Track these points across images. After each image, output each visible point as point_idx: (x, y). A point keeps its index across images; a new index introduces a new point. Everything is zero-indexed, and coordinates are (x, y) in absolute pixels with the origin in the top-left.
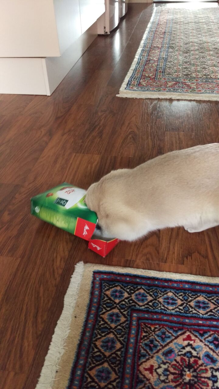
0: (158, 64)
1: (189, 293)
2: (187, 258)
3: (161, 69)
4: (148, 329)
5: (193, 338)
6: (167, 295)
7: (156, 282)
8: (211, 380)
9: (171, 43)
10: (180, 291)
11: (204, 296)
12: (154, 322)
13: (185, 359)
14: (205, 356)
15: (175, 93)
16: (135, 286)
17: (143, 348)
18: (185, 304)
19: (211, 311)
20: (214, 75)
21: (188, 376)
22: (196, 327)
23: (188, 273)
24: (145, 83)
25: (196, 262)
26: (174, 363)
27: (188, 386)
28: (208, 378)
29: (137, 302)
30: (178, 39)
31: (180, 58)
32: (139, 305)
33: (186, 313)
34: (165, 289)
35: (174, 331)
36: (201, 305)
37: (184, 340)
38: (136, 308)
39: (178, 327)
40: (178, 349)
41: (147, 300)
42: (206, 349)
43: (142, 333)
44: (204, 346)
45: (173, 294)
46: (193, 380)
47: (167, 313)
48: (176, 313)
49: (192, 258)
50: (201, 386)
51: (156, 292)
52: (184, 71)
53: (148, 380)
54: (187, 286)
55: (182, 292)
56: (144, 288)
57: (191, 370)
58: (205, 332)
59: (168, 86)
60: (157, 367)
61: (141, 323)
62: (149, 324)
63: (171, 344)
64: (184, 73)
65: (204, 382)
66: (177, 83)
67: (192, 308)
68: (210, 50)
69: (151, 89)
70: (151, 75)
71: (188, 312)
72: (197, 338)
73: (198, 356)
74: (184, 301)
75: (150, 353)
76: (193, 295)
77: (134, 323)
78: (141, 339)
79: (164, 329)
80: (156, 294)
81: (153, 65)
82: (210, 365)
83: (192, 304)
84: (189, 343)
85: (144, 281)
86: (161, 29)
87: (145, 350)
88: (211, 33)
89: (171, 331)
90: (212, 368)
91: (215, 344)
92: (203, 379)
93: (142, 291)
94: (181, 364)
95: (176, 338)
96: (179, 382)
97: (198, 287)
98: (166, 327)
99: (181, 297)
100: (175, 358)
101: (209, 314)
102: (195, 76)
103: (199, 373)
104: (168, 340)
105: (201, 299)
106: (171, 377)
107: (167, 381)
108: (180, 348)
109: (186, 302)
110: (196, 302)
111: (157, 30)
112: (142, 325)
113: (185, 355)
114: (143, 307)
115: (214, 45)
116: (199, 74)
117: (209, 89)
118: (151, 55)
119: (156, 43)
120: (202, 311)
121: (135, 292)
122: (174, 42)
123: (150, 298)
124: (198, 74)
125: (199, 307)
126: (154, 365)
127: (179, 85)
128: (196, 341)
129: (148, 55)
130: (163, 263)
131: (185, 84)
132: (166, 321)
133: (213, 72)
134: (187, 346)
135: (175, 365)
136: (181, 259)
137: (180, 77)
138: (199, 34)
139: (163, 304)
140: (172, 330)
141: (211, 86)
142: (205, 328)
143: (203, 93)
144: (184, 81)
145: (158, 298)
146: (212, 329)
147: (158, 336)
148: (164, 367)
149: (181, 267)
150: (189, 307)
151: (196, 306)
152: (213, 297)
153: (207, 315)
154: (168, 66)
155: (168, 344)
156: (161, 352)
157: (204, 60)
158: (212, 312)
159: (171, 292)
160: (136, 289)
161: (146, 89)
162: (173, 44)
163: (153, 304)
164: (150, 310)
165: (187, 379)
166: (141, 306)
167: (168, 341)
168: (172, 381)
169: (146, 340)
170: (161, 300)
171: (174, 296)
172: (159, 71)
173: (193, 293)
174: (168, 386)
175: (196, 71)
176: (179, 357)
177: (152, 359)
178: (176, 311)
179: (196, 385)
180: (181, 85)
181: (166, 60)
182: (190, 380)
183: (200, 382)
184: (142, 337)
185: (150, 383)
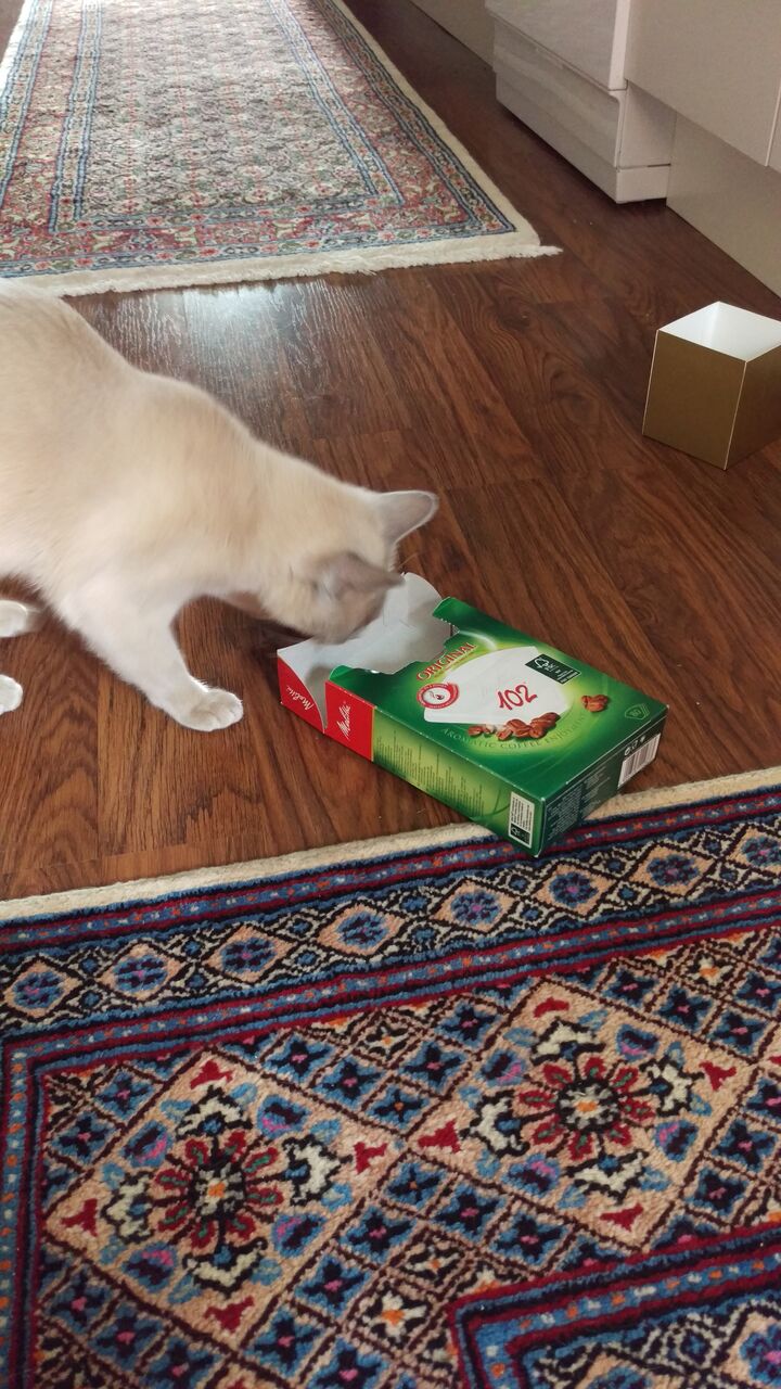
0: (59, 173)
1: (202, 930)
2: (195, 817)
3: (68, 191)
4: (70, 1087)
5: (224, 1066)
6: (131, 958)
7: (89, 925)
8: (290, 1178)
9: (99, 94)
10: (171, 931)
11: (254, 923)
12: (88, 1059)
13: (201, 1144)
14: (267, 1111)
15: (125, 270)
16: (14, 959)
17: (54, 1155)
18: (192, 970)
19: (279, 965)
20: (254, 194)
21: (215, 1193)
22: (232, 1030)
23: (198, 867)
24: (11, 248)
25: (227, 821)
26: (167, 1166)
27: (216, 1224)
28: (281, 1177)
29: (25, 1010)
30: (127, 78)
31: (136, 144)
32: (31, 1019)
33: (196, 997)
34: (121, 938)
35: (159, 1065)
36: (247, 955)
37: (194, 1084)
38: (22, 1032)
39: (169, 1050)
40: (176, 1118)
41: (58, 992)
42: (266, 1090)
43: (47, 1106)
44: (261, 1081)
45: (151, 946)
46: (230, 1200)
47: (132, 1014)
48: (162, 1007)
49: (210, 815)
50: (257, 1208)
51: (90, 957)
52: (153, 191)
53: (78, 1252)
54: (194, 909)
55: (178, 933)
56: (46, 956)
57: (224, 1171)
58: (262, 1037)
59: (96, 247)
60: (107, 1201)
61: (42, 1077)
62: (68, 1070)
63: (152, 1110)
64: (153, 198)
65: (267, 1193)
66: (130, 232)
67: (215, 972)
68: (238, 110)
69: (35, 267)
70: (32, 216)
71: (202, 992)
72: (237, 1066)
73: (244, 1118)
74: (189, 959)
75: (80, 1163)
76: (217, 932)
77: (19, 1083)
78: (48, 1127)
79: (125, 1071)
80: (90, 965)
81: (40, 179)
82: (282, 1133)
83: (216, 961)
84: (211, 1087)
85: (45, 935)
86: (60, 48)
87: (61, 1160)
88: (239, 49)
89: (150, 1070)
90: (291, 1141)
91: (294, 1064)
92: (263, 1186)
93: (40, 969)
94: (188, 1162)
95: (167, 1086)
96: (187, 1222)
97: (231, 902)
98: (129, 1063)
99: (177, 951)
100: (169, 1151)
101: (271, 976)
102: (189, 203)
103: (250, 1170)
104: (142, 1102)
105: (243, 936)
106: (158, 1215)
107: (146, 1233)
108: (180, 1113)
109: (194, 961)
110: (229, 952)
111: (48, 50)
112: (47, 1081)
113: (199, 1130)
114: (47, 1021)
115: (252, 89)
116: (206, 194)
117: (240, 240)
118: (30, 143)
119: (47, 99)
120: (248, 975)
121: (14, 977)
122: (110, 91)
123: (69, 984)
124: (200, 194)
125: (239, 964)
126: (98, 1197)
127: (138, 240)
128: (234, 1076)
129: (19, 147)
130: (114, 857)
131: (157, 236)
132: (131, 1041)
133: (251, 183)
134: (204, 1101)
135: (169, 1173)
136: (174, 827)
137: (139, 214)
138: (201, 56)
139: (117, 989)
140: (153, 1063)
141: (245, 230)
142: (259, 1025)
143: (221, 258)
144: (153, 226)
145: (99, 976)
146: (285, 1019)
147: (105, 1099)
148: (130, 1192)
149: (178, 852)
150: (206, 974)
151: (228, 963)
152: (282, 921)
153: (264, 982)
154: (95, 178)
155: (141, 1115)
156: (118, 1148)
157: (221, 146)
158: (283, 966)
159: (140, 942)
160: (18, 968)
161: (17, 269)
162: (108, 97)
163: (81, 1001)
164: (71, 1024)
165: (211, 1202)
166: (41, 1019)
167: (142, 1104)
168: (163, 1227)
169: (64, 1125)
170: (109, 978)
171: (154, 952)
172: (63, 198)
173: (217, 926)
174: (149, 1248)
175: (194, 185)
176: (182, 1142)
177: (89, 1182)
178: (163, 1001)
179: (241, 1211)
180: (142, 240)
181: (85, 156)
182: (220, 1204)
183: (253, 1196)
184: (50, 1119)
185: (87, 1261)
